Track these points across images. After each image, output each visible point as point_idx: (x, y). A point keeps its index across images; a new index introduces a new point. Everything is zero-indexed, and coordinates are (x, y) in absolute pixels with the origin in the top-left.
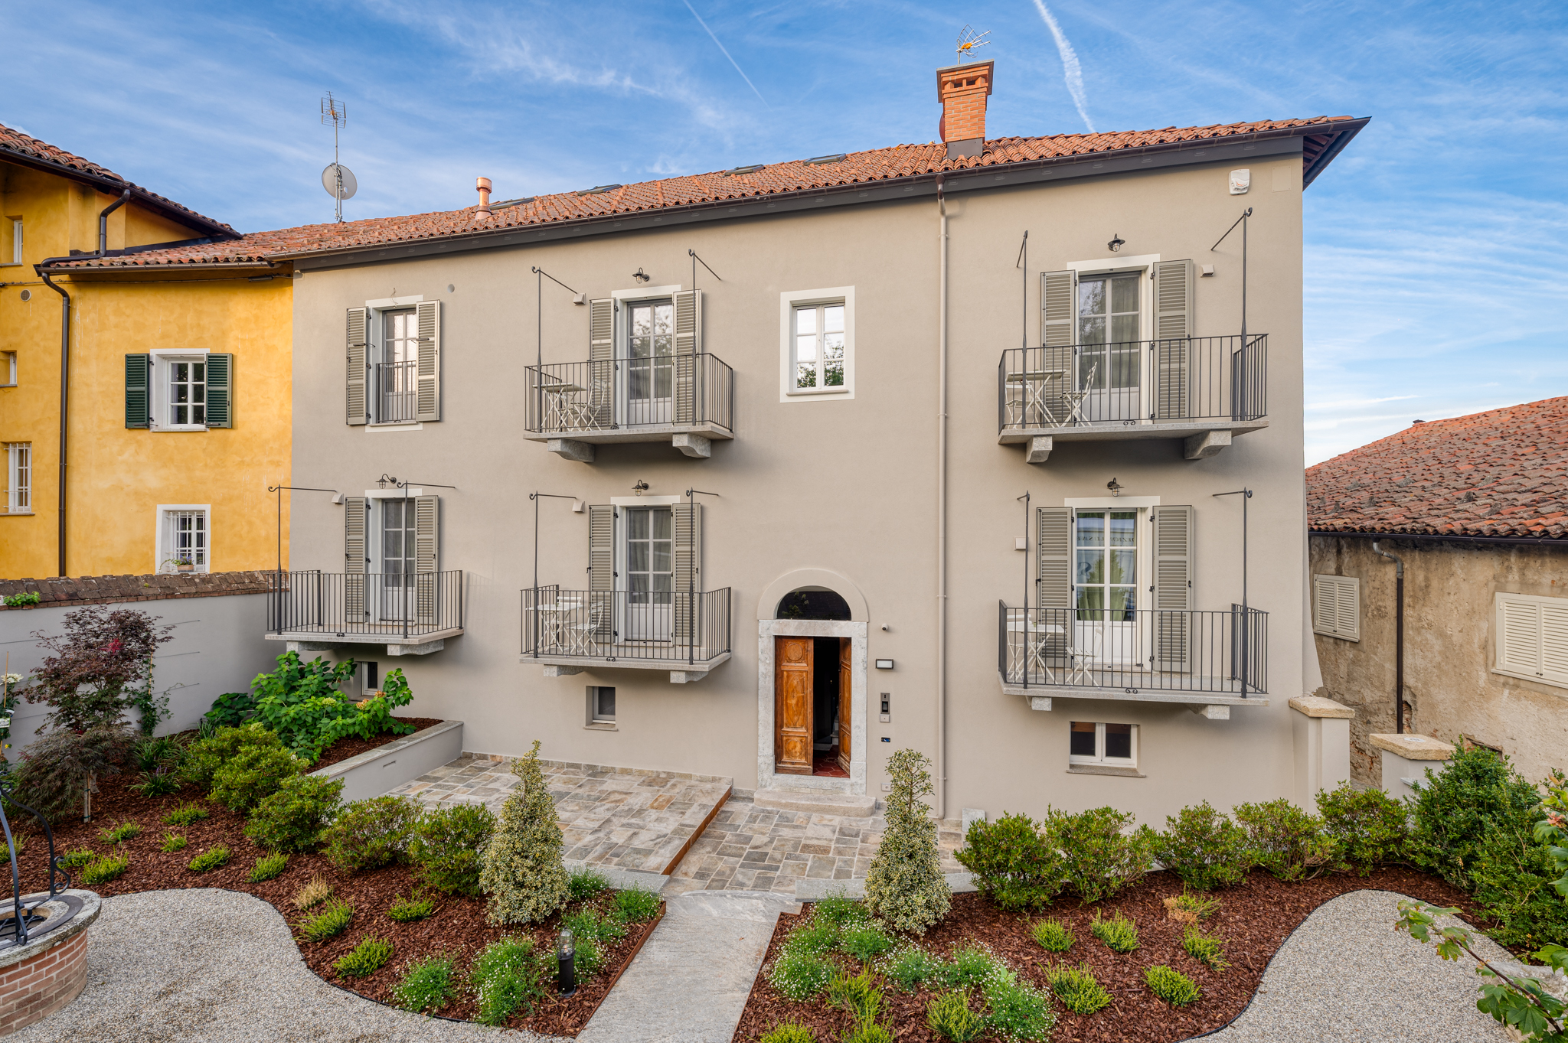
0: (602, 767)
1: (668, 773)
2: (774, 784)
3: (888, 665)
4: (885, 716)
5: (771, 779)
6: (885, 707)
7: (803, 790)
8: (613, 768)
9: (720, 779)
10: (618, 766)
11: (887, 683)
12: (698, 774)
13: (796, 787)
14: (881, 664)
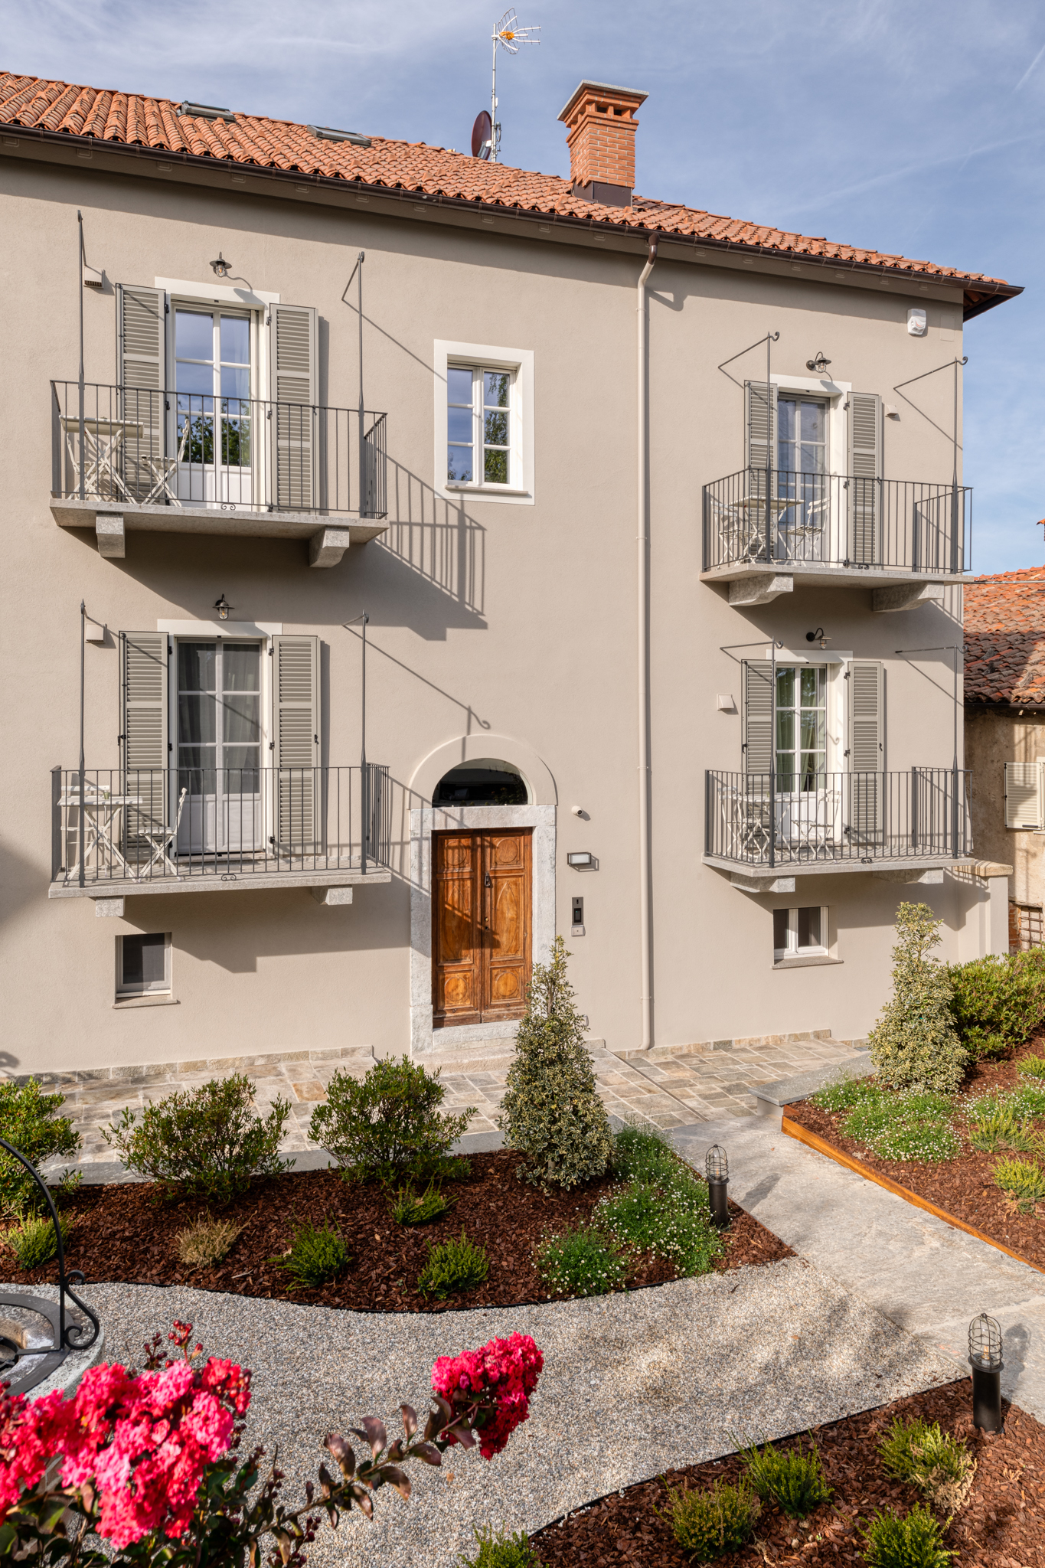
0: (148, 1068)
1: (269, 1056)
2: (434, 1044)
3: (584, 859)
4: (579, 929)
5: (431, 1036)
6: (578, 917)
7: (475, 1045)
8: (171, 1066)
9: (354, 1050)
10: (179, 1060)
11: (581, 884)
12: (319, 1049)
13: (466, 1042)
14: (577, 859)
